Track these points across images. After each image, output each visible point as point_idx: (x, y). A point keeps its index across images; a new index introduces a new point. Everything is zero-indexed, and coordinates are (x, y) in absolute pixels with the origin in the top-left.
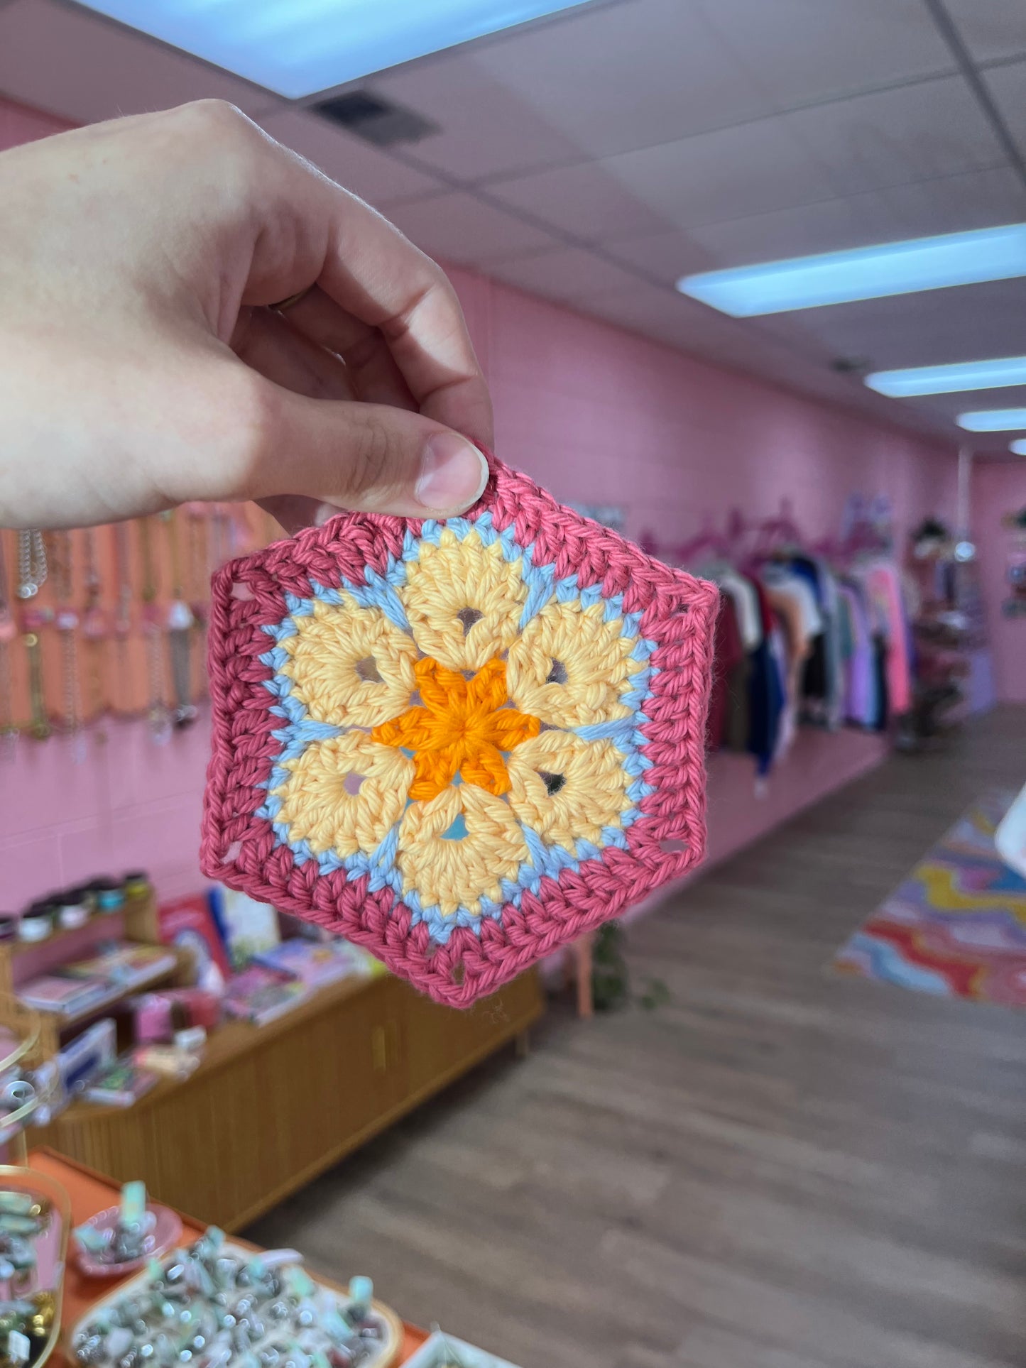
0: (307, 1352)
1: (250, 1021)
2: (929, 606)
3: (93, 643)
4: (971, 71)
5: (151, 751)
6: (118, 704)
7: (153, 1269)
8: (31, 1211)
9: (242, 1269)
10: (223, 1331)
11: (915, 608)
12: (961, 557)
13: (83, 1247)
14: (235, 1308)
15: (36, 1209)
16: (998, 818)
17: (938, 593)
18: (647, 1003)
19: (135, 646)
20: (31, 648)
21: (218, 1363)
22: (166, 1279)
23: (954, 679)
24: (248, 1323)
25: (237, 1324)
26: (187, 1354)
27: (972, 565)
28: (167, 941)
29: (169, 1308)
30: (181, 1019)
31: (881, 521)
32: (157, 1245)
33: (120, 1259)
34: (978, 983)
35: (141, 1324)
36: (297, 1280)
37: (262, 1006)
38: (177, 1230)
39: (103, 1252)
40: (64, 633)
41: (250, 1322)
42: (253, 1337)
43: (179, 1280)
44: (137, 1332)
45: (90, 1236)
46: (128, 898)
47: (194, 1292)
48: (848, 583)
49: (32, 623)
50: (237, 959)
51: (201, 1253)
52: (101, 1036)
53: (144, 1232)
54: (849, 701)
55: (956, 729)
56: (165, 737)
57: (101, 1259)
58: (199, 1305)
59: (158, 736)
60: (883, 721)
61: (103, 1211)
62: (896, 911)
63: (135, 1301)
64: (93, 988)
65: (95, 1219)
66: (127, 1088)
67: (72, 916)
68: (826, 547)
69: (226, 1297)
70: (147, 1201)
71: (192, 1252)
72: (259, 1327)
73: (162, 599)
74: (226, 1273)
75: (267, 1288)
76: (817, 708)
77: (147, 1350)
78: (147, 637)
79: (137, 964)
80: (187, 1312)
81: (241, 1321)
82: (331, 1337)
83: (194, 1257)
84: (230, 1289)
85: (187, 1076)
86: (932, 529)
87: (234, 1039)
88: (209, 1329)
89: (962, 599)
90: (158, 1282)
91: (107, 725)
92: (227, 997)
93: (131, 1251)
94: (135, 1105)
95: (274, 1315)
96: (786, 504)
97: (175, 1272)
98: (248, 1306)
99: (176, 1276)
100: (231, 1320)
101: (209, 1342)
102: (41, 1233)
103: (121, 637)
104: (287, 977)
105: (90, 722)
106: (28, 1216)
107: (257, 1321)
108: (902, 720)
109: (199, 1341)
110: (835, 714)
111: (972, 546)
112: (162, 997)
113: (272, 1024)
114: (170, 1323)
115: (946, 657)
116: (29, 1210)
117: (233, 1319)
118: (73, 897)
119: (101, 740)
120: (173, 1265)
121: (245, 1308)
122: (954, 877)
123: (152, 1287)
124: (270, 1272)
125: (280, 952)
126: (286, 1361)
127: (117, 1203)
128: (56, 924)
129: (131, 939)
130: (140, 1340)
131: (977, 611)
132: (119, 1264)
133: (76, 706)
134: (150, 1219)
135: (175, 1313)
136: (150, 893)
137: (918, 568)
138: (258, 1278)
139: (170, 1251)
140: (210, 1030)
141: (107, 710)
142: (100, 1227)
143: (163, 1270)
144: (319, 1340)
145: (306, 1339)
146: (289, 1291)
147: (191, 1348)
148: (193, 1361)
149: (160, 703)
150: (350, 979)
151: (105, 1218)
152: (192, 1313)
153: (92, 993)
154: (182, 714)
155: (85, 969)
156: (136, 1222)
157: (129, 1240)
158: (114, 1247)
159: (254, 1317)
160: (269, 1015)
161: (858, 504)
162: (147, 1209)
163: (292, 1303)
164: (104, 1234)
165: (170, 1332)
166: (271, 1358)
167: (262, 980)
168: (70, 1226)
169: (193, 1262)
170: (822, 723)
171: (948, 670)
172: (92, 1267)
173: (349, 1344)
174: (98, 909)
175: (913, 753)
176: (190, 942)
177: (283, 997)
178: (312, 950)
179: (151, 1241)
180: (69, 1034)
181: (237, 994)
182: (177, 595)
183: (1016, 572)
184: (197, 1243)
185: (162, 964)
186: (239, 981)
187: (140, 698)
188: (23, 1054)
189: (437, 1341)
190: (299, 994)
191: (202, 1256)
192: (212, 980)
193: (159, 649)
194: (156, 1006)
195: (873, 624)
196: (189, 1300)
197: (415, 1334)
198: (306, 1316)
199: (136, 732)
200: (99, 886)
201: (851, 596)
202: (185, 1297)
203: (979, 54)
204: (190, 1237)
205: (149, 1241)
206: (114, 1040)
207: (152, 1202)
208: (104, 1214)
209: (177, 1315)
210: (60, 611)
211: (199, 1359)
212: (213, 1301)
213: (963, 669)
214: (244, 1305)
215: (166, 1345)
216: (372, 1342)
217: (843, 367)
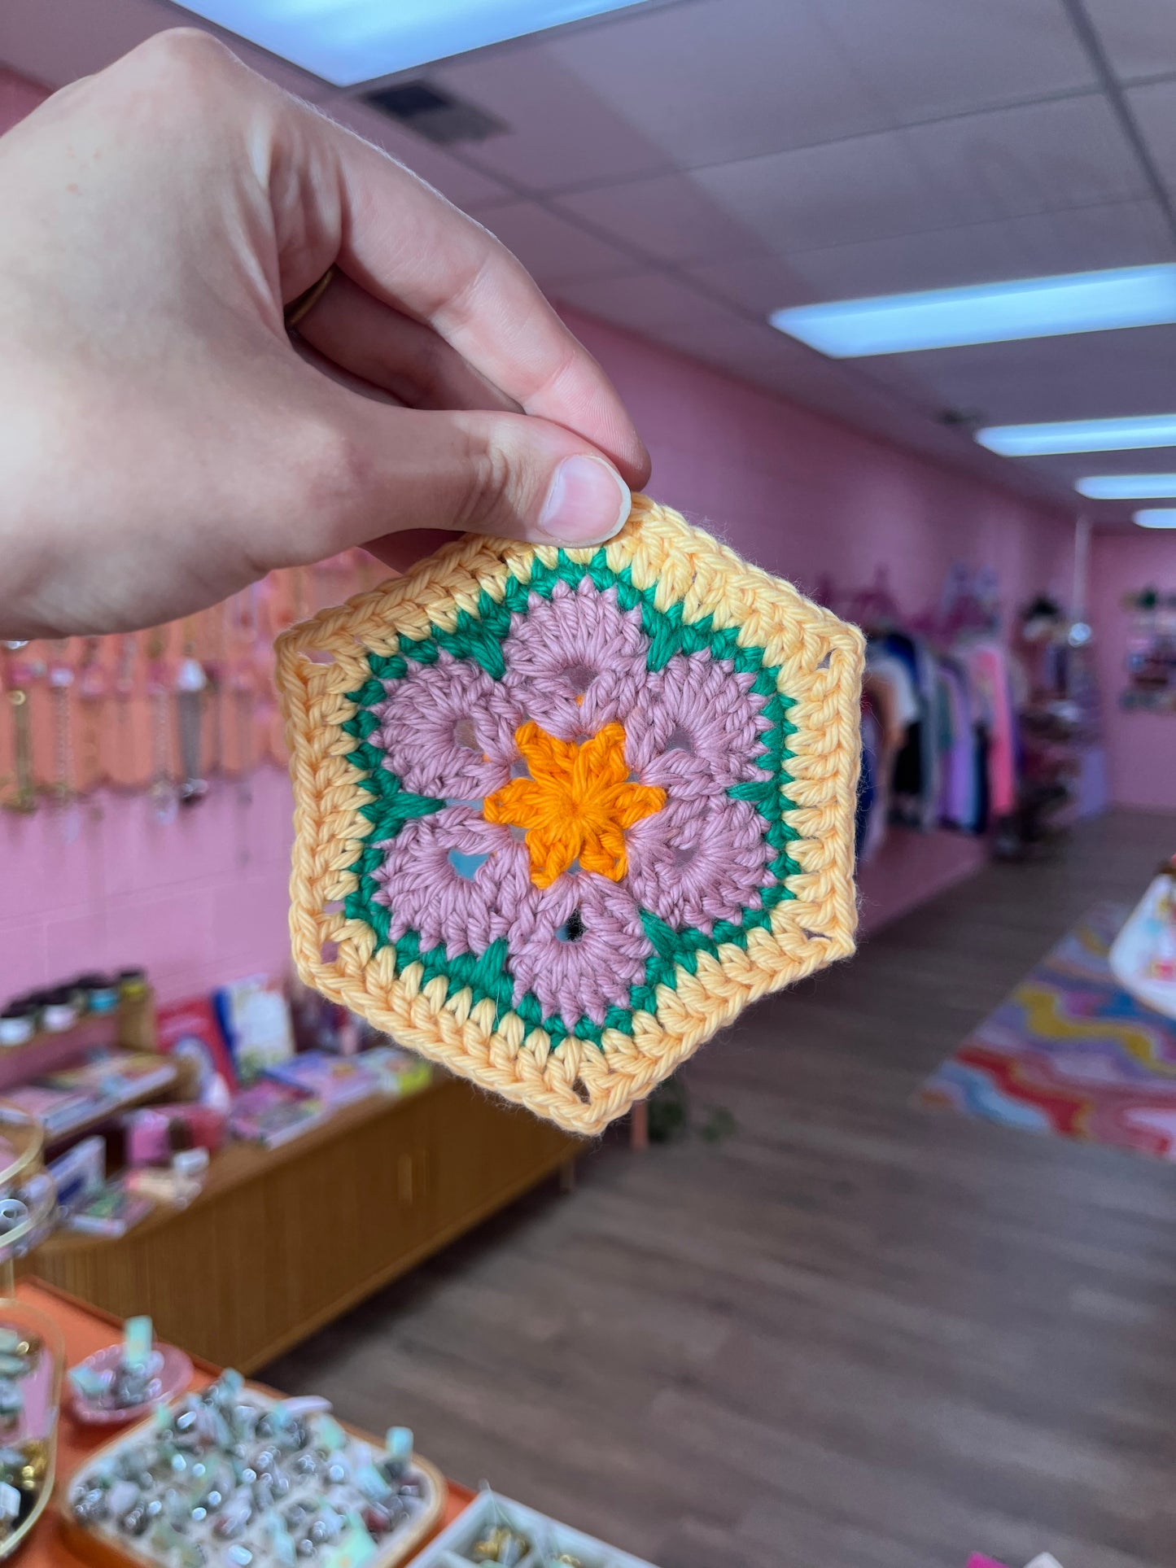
0: (339, 1511)
1: (259, 1144)
2: (1038, 695)
3: (90, 703)
4: (1113, 89)
5: (152, 828)
6: (117, 775)
7: (161, 1414)
8: (18, 1348)
9: (262, 1418)
10: (242, 1486)
11: (1022, 696)
12: (1075, 641)
13: (79, 1390)
14: (255, 1460)
15: (24, 1347)
16: (1110, 938)
17: (1048, 679)
18: (710, 1135)
19: (139, 710)
20: (18, 707)
21: (236, 1523)
22: (176, 1428)
23: (1062, 779)
24: (270, 1478)
25: (258, 1478)
26: (201, 1512)
27: (1087, 650)
28: (165, 1050)
29: (180, 1461)
30: (181, 1138)
31: (988, 597)
32: (165, 1389)
33: (121, 1405)
34: (1083, 1121)
35: (147, 1478)
36: (327, 1431)
37: (273, 1126)
38: (187, 1374)
39: (102, 1397)
40: (56, 691)
41: (273, 1477)
42: (276, 1494)
43: (191, 1428)
44: (143, 1487)
45: (87, 1378)
46: (123, 999)
47: (208, 1442)
48: (949, 665)
49: (19, 678)
50: (245, 1072)
51: (217, 1399)
52: (88, 1154)
53: (149, 1373)
54: (945, 798)
55: (1063, 834)
56: (170, 815)
57: (100, 1404)
58: (214, 1458)
59: (162, 814)
60: (984, 822)
61: (101, 1351)
62: (992, 1037)
63: (140, 1451)
64: (79, 1101)
65: (92, 1359)
66: (117, 1216)
67: (57, 1018)
68: (925, 623)
69: (245, 1449)
70: (153, 1340)
71: (206, 1397)
72: (284, 1482)
73: (171, 656)
74: (244, 1422)
75: (291, 1439)
76: (909, 805)
77: (156, 1506)
78: (152, 698)
79: (130, 1075)
80: (200, 1465)
81: (263, 1475)
82: (365, 1494)
83: (208, 1403)
84: (249, 1441)
85: (185, 1203)
86: (1044, 608)
87: (240, 1164)
88: (226, 1483)
89: (1075, 688)
90: (167, 1431)
91: (103, 798)
92: (234, 1114)
93: (135, 1396)
94: (126, 1236)
95: (299, 1469)
96: (881, 574)
97: (186, 1420)
98: (270, 1459)
99: (187, 1424)
100: (250, 1475)
101: (226, 1499)
102: (29, 1374)
103: (123, 698)
104: (302, 1094)
105: (83, 796)
106: (14, 1355)
107: (281, 1476)
108: (1005, 823)
109: (215, 1498)
110: (929, 814)
111: (1088, 629)
112: (160, 1113)
113: (282, 1148)
114: (181, 1478)
115: (1056, 752)
116: (15, 1347)
117: (253, 1473)
118: (59, 995)
119: (96, 815)
120: (183, 1412)
121: (267, 1461)
122: (1058, 1001)
123: (160, 1436)
124: (296, 1420)
125: (295, 1064)
126: (315, 1522)
127: (119, 1341)
128: (39, 1026)
129: (123, 1045)
130: (147, 1495)
131: (1091, 702)
132: (120, 1410)
133: (70, 775)
134: (156, 1360)
135: (187, 1467)
136: (147, 994)
137: (1026, 651)
138: (281, 1428)
139: (179, 1396)
140: (213, 1152)
141: (104, 781)
142: (98, 1368)
143: (173, 1417)
144: (352, 1497)
145: (338, 1496)
146: (316, 1443)
147: (205, 1505)
148: (208, 1520)
149: (165, 776)
150: (374, 1098)
151: (104, 1357)
152: (206, 1468)
153: (78, 1106)
154: (190, 789)
155: (70, 1079)
156: (139, 1362)
157: (131, 1383)
158: (115, 1391)
159: (277, 1471)
160: (281, 1136)
161: (961, 577)
162: (153, 1348)
163: (321, 1456)
164: (102, 1377)
165: (180, 1487)
166: (297, 1518)
167: (274, 1097)
168: (65, 1365)
169: (206, 1408)
170: (915, 822)
171: (1057, 768)
172: (89, 1413)
173: (387, 1502)
174: (87, 1011)
175: (1018, 860)
176: (191, 1051)
177: (296, 1117)
178: (331, 1064)
179: (157, 1384)
180: (54, 1152)
181: (246, 1113)
182: (188, 652)
183: (1135, 660)
184: (211, 1387)
185: (160, 1076)
186: (248, 1096)
187: (142, 770)
188: (23, 1166)
189: (486, 1501)
190: (316, 1114)
191: (217, 1402)
192: (217, 1095)
193: (165, 713)
194: (151, 1124)
195: (976, 712)
196: (202, 1452)
197: (461, 1494)
198: (336, 1470)
199: (136, 808)
200: (89, 984)
201: (952, 681)
202: (198, 1449)
203: (1124, 71)
204: (202, 1381)
205: (154, 1384)
206: (102, 1161)
207: (159, 1341)
208: (103, 1354)
209: (189, 1468)
210: (53, 665)
211: (213, 1520)
212: (229, 1453)
213: (1071, 767)
214: (266, 1458)
215: (175, 1500)
216: (413, 1501)
217: (951, 419)
